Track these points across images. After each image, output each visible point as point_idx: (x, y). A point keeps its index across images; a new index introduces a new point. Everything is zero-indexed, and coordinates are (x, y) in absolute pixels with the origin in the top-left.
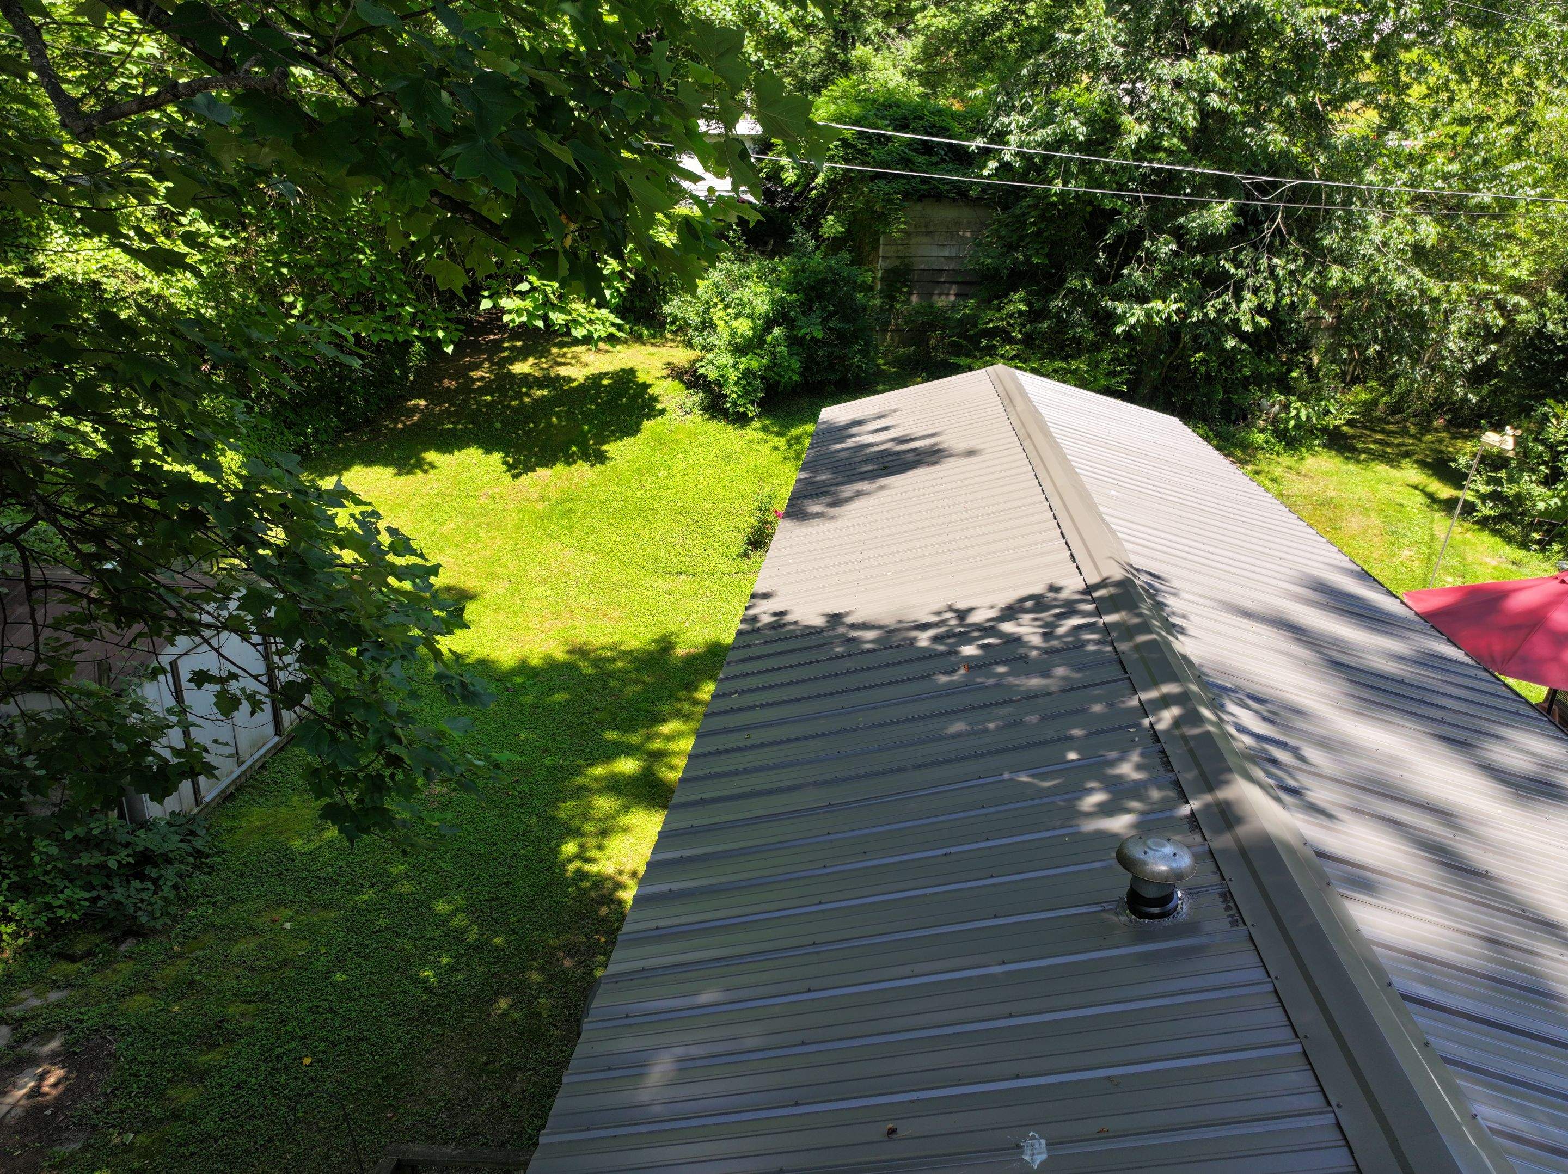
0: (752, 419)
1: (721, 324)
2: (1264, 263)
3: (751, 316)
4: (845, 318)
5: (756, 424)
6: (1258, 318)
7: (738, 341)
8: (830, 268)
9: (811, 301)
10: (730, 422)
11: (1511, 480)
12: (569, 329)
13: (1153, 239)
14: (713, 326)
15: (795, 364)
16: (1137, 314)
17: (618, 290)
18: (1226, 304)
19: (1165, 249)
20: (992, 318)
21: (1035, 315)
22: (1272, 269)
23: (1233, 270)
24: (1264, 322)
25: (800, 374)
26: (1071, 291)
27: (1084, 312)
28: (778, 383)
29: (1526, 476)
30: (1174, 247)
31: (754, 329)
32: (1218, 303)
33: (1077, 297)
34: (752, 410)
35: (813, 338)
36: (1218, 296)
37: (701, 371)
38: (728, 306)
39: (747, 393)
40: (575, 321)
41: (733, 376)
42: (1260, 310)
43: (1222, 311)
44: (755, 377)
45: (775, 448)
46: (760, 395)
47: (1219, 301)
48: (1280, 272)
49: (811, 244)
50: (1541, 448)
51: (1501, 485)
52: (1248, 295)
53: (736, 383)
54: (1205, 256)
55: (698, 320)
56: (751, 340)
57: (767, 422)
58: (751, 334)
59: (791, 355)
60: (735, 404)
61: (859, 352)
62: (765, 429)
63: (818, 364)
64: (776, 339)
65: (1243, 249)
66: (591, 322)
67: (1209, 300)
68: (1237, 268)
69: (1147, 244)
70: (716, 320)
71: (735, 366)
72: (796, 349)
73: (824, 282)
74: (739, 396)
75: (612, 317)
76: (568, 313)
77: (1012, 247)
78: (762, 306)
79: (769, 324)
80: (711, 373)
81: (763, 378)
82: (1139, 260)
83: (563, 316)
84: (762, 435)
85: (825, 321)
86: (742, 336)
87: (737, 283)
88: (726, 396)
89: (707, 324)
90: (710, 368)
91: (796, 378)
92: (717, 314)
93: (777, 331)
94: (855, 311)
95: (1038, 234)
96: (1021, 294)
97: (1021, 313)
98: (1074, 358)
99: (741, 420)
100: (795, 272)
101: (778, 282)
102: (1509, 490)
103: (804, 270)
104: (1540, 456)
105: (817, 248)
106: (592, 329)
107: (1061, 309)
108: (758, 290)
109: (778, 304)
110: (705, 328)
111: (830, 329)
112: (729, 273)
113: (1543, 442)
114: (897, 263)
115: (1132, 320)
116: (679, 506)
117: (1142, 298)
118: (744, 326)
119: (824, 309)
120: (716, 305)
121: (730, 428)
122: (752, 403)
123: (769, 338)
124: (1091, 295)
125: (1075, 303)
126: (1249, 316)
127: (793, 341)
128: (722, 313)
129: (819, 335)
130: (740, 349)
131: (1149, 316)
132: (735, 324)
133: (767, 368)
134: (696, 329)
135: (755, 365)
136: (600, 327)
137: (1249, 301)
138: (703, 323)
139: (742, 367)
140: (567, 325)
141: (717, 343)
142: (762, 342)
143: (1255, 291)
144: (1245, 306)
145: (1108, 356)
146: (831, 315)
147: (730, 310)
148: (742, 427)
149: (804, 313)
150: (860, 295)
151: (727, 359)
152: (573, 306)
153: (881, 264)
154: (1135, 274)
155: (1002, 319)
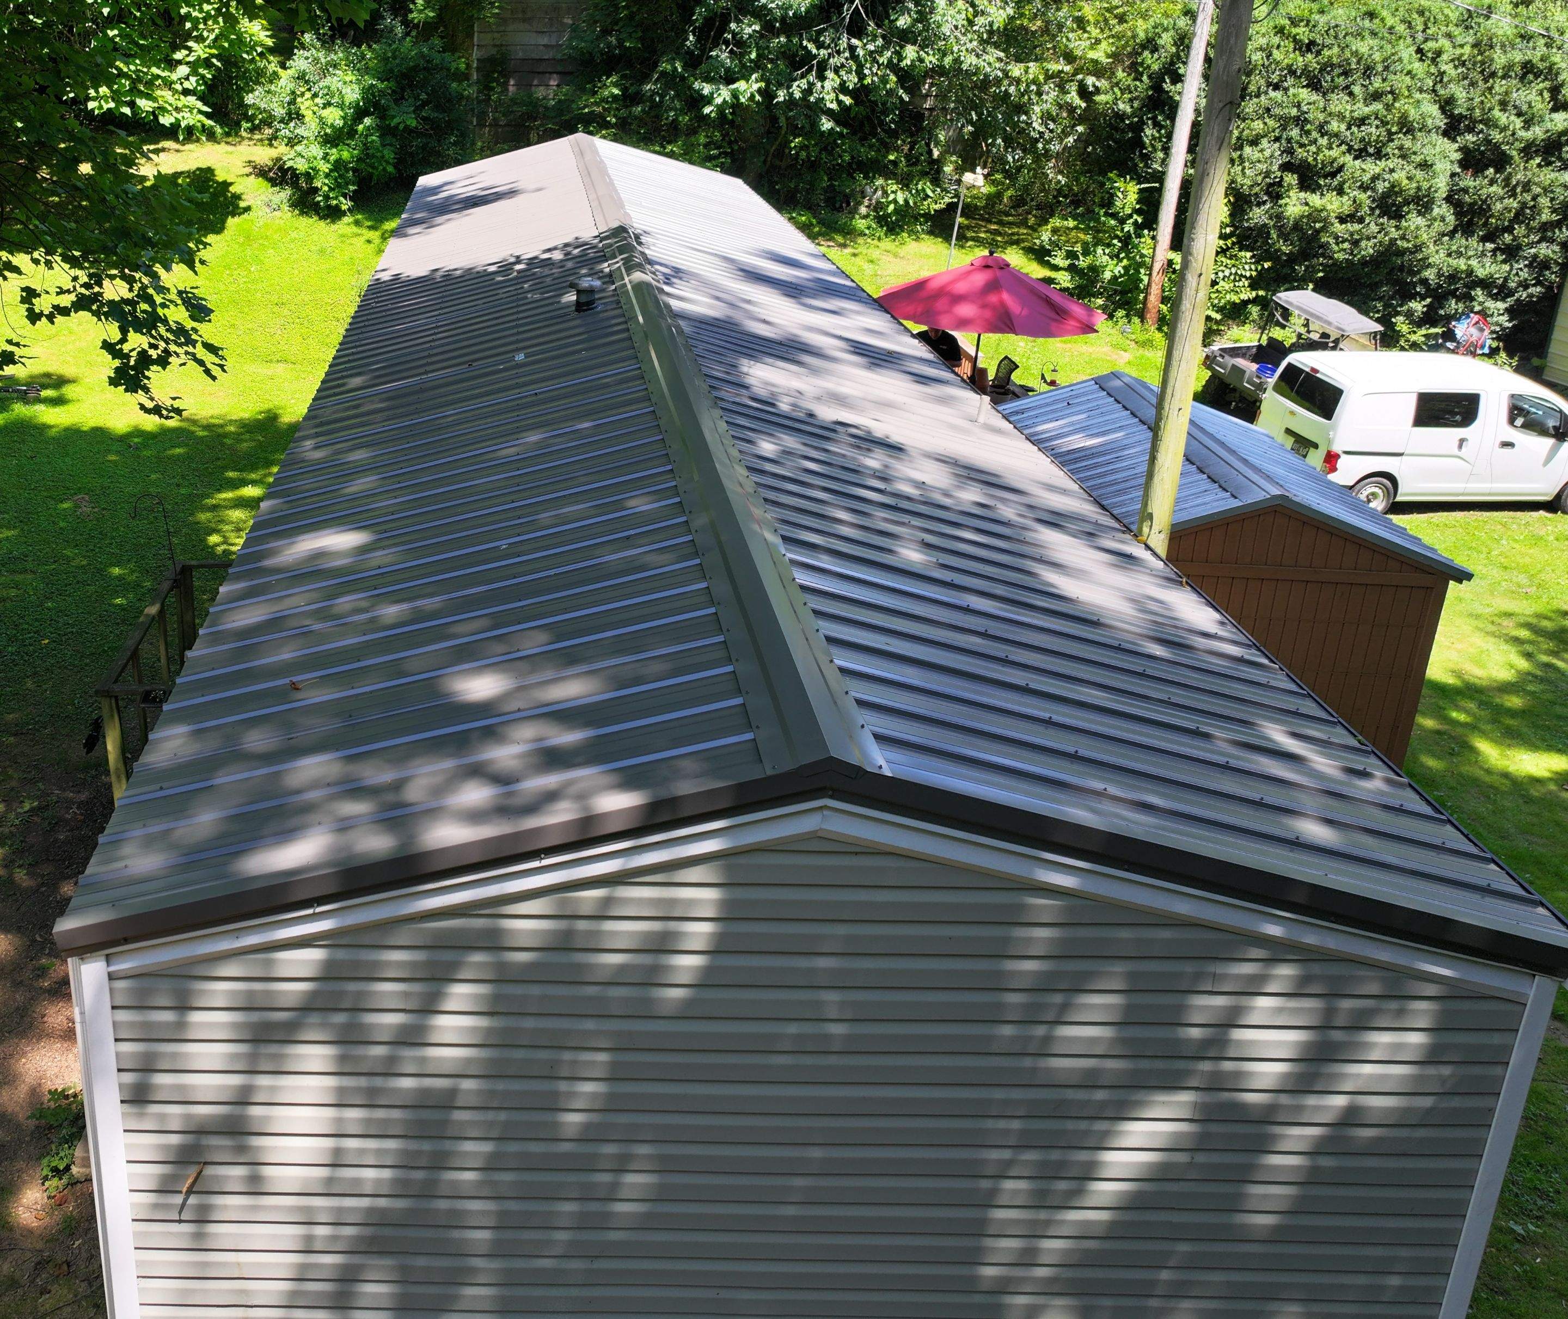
0: (344, 214)
1: (308, 115)
2: (843, 43)
3: (341, 106)
4: (438, 107)
5: (348, 219)
6: (841, 97)
7: (328, 131)
8: (422, 56)
9: (403, 89)
10: (321, 219)
11: (1086, 253)
12: (156, 117)
13: (738, 21)
14: (300, 117)
15: (389, 154)
16: (723, 95)
17: (203, 77)
18: (811, 85)
19: (748, 30)
20: (588, 105)
21: (629, 98)
22: (852, 49)
23: (814, 51)
24: (847, 100)
25: (395, 167)
26: (664, 74)
27: (677, 95)
28: (370, 176)
29: (1099, 250)
30: (757, 28)
31: (344, 118)
32: (803, 84)
33: (670, 79)
34: (346, 204)
35: (406, 127)
36: (803, 76)
37: (289, 164)
38: (315, 95)
39: (339, 186)
40: (161, 109)
41: (324, 167)
42: (843, 88)
43: (808, 91)
44: (347, 170)
45: (369, 242)
46: (352, 188)
47: (804, 81)
48: (860, 52)
49: (399, 30)
50: (1113, 222)
51: (1078, 259)
52: (830, 74)
53: (327, 176)
54: (788, 37)
55: (283, 111)
56: (341, 129)
57: (360, 217)
58: (341, 123)
59: (384, 145)
60: (327, 197)
61: (455, 144)
62: (357, 223)
63: (411, 155)
64: (368, 128)
65: (824, 30)
66: (177, 109)
67: (795, 80)
68: (818, 48)
69: (733, 26)
70: (303, 111)
71: (325, 157)
72: (388, 139)
73: (415, 69)
74: (331, 189)
75: (199, 105)
76: (155, 100)
77: (606, 32)
78: (352, 94)
79: (360, 114)
80: (301, 166)
81: (355, 170)
82: (727, 43)
83: (150, 103)
84: (355, 229)
85: (418, 109)
86: (332, 126)
87: (324, 72)
88: (316, 190)
89: (294, 115)
90: (299, 159)
91: (390, 169)
92: (305, 105)
93: (367, 121)
94: (449, 101)
95: (631, 17)
96: (614, 78)
97: (615, 97)
98: (669, 143)
99: (333, 214)
100: (385, 59)
101: (367, 70)
102: (1083, 263)
103: (394, 58)
104: (1113, 228)
105: (408, 34)
106: (179, 116)
107: (654, 93)
108: (348, 79)
109: (367, 92)
110: (291, 119)
111: (424, 119)
112: (316, 60)
113: (1114, 216)
114: (494, 51)
115: (719, 101)
116: (275, 299)
117: (729, 79)
118: (334, 116)
119: (417, 98)
120: (303, 94)
121: (322, 224)
122: (345, 196)
123: (361, 127)
124: (683, 79)
125: (667, 87)
126: (833, 96)
127: (385, 131)
128: (309, 103)
129: (413, 123)
130: (331, 139)
131: (735, 95)
132: (325, 113)
133: (360, 160)
134: (281, 121)
135: (346, 155)
136: (187, 115)
137: (832, 80)
138: (289, 114)
139: (332, 158)
140: (153, 113)
141: (305, 134)
142: (352, 133)
143: (836, 71)
144: (828, 84)
145: (702, 140)
146: (425, 103)
147: (317, 100)
148: (333, 222)
149: (396, 101)
150: (454, 85)
151: (316, 151)
152: (158, 93)
153: (476, 54)
154: (723, 55)
155: (596, 104)
